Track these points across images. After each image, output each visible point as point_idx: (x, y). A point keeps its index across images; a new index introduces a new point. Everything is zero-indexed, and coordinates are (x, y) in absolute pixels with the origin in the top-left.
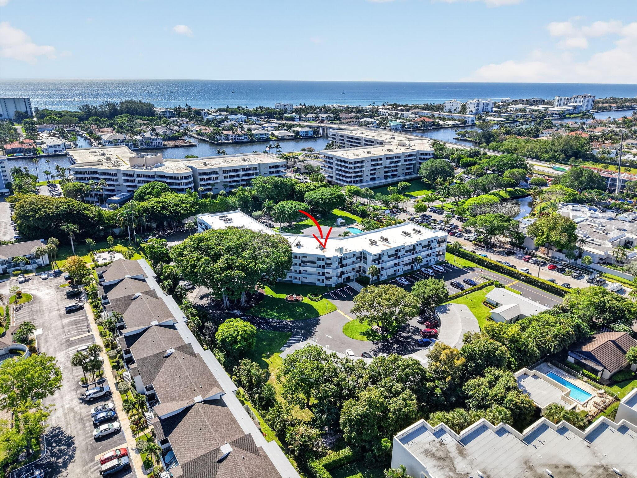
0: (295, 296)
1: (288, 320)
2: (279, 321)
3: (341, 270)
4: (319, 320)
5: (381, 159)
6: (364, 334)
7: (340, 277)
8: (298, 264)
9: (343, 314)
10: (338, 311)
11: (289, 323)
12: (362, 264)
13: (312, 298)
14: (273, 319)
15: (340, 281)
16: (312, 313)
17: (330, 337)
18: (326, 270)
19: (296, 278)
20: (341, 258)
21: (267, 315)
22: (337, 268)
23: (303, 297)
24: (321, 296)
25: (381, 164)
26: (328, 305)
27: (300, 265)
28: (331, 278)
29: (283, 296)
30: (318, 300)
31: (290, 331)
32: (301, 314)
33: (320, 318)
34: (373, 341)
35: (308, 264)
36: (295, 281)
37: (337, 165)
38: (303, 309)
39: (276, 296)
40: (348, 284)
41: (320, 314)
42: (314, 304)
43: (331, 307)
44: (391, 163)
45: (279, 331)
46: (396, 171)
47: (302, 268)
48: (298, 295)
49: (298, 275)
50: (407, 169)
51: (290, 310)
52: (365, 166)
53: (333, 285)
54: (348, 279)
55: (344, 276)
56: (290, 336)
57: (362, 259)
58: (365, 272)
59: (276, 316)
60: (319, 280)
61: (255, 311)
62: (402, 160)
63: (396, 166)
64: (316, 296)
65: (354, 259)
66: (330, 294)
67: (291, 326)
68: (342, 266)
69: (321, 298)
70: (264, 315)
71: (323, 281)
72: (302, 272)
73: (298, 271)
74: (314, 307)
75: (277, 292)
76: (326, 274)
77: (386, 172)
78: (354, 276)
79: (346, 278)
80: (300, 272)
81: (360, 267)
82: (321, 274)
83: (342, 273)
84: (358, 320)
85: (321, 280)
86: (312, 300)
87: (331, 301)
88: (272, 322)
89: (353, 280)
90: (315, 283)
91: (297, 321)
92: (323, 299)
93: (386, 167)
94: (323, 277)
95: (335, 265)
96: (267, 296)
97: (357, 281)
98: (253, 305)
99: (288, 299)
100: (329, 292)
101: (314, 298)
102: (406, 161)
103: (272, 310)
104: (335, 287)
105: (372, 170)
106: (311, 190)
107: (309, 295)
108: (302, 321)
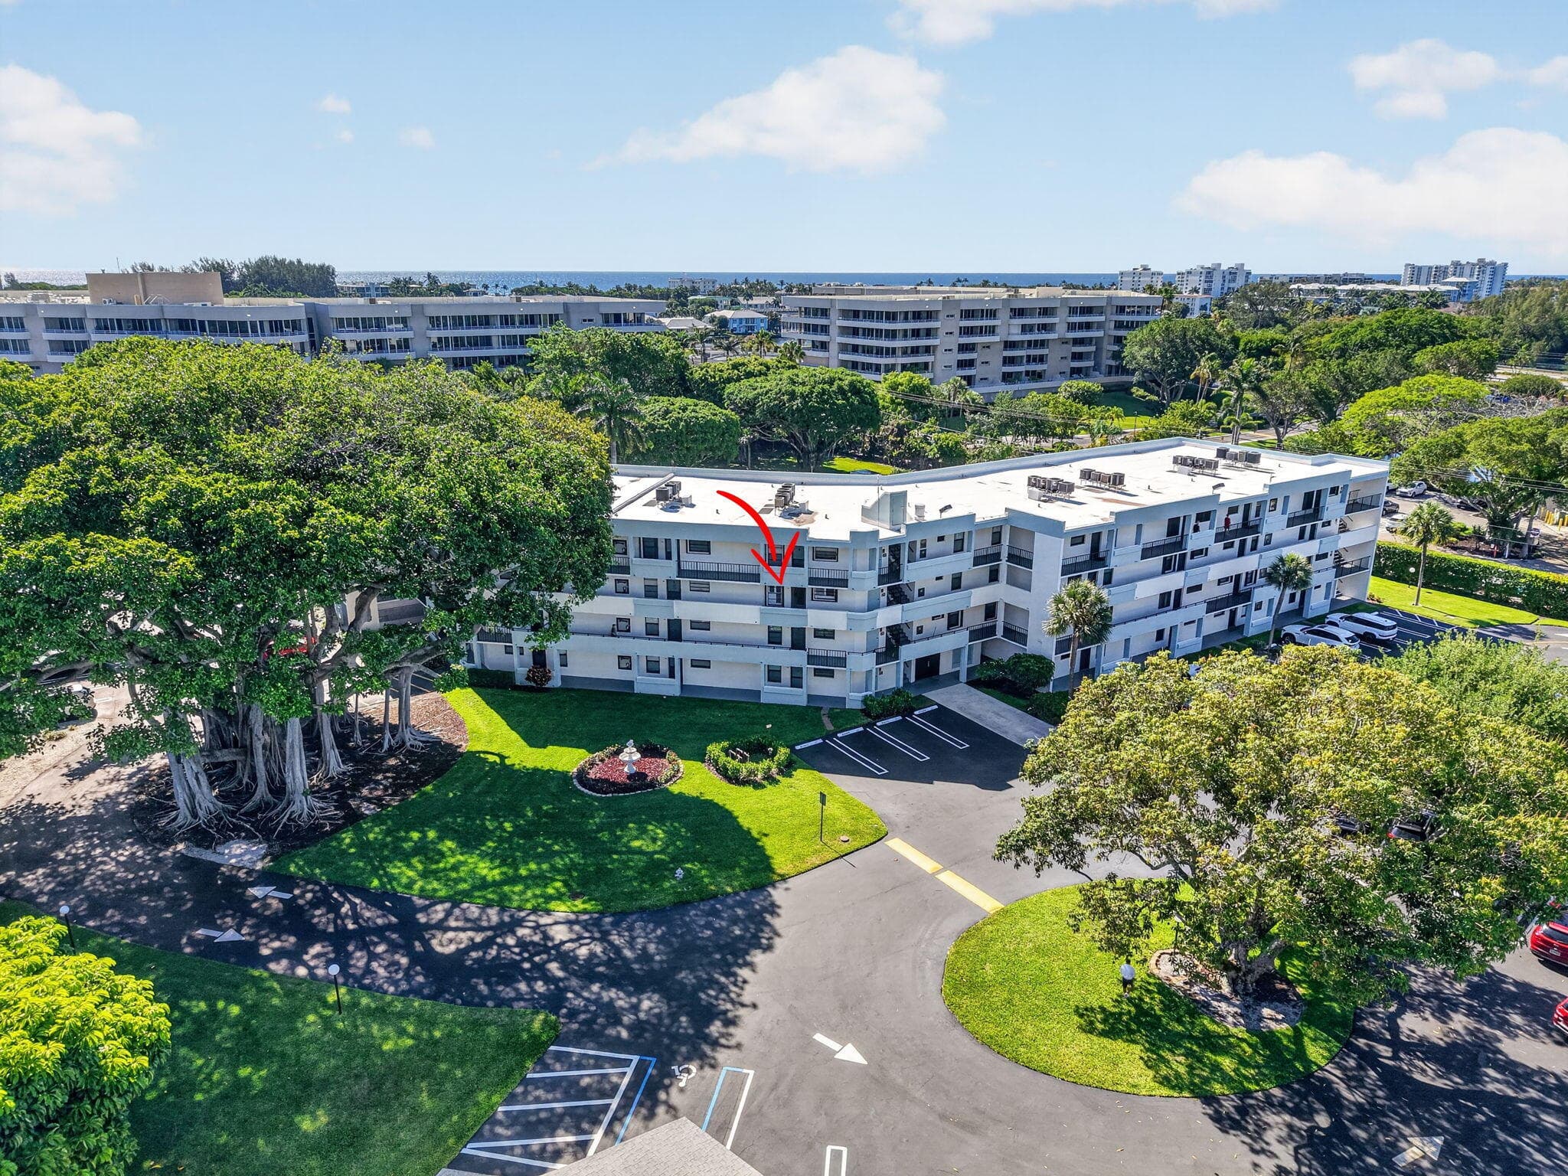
0: (630, 754)
1: (562, 910)
2: (493, 914)
3: (890, 616)
4: (773, 909)
5: (992, 314)
6: (1113, 1026)
7: (889, 653)
8: (662, 589)
9: (928, 865)
10: (895, 844)
11: (560, 933)
12: (1001, 592)
13: (732, 764)
14: (455, 901)
15: (891, 677)
16: (722, 865)
17: (850, 1054)
18: (815, 618)
19: (652, 667)
20: (895, 549)
21: (425, 875)
22: (872, 606)
23: (682, 764)
24: (783, 753)
25: (991, 330)
26: (832, 808)
27: (674, 594)
28: (841, 662)
29: (566, 759)
30: (770, 778)
31: (554, 1001)
32: (654, 870)
33: (777, 894)
34: (1209, 1099)
35: (717, 587)
36: (645, 684)
37: (845, 331)
38: (672, 835)
39: (523, 756)
40: (930, 695)
41: (781, 863)
42: (742, 803)
43: (846, 822)
44: (1025, 329)
45: (475, 1001)
46: (1041, 359)
47: (685, 610)
48: (650, 751)
49: (663, 650)
50: (1077, 356)
51: (587, 841)
52: (941, 333)
53: (854, 700)
54: (928, 668)
55: (910, 653)
56: (536, 1049)
57: (1004, 565)
58: (1014, 634)
59: (483, 884)
60: (774, 675)
61: (364, 846)
62: (1060, 320)
63: (1042, 344)
64: (758, 751)
65: (963, 563)
66: (836, 744)
67: (566, 959)
68: (898, 596)
69: (787, 768)
70: (405, 874)
71: (796, 680)
72: (686, 631)
73: (663, 629)
74: (745, 822)
75: (535, 738)
76: (811, 641)
77: (1009, 361)
78: (957, 653)
79: (920, 662)
80: (675, 632)
81: (990, 610)
82: (787, 637)
83: (897, 636)
84: (1096, 927)
85: (786, 675)
86: (733, 779)
87: (844, 785)
88: (442, 926)
89: (954, 677)
90: (757, 694)
91: (620, 917)
92: (799, 774)
93: (1010, 345)
94: (798, 658)
95: (864, 583)
96: (473, 755)
97: (974, 683)
98: (367, 809)
99: (593, 774)
100: (831, 736)
101: (745, 768)
102: (1072, 327)
103: (469, 841)
104: (866, 712)
105: (963, 348)
106: (749, 375)
107: (714, 749)
108: (656, 915)
